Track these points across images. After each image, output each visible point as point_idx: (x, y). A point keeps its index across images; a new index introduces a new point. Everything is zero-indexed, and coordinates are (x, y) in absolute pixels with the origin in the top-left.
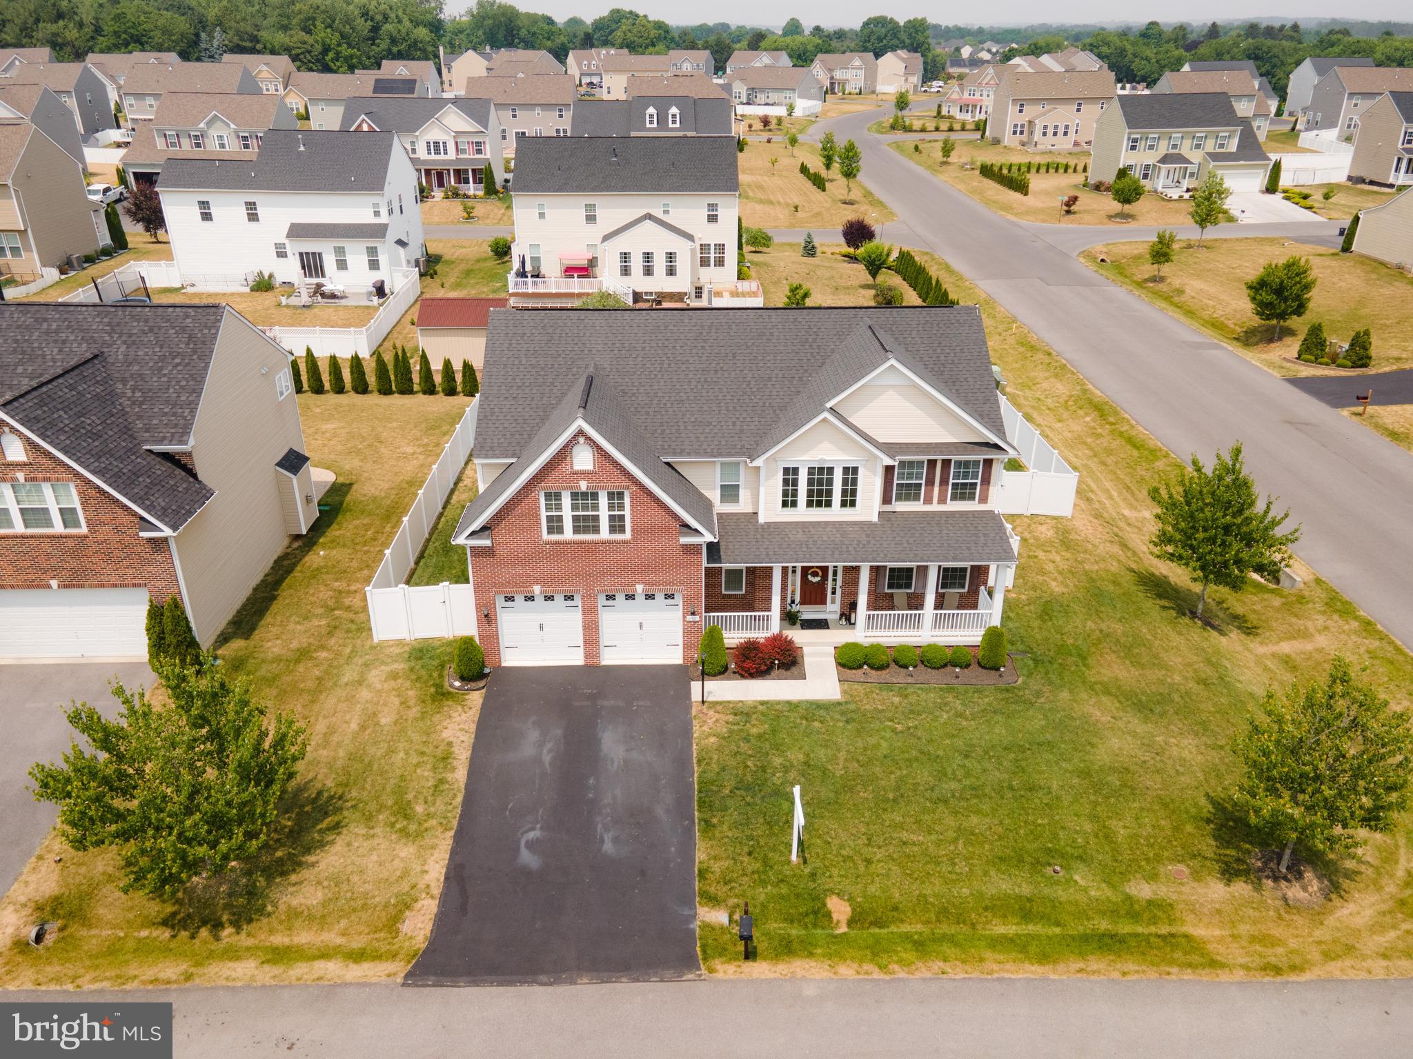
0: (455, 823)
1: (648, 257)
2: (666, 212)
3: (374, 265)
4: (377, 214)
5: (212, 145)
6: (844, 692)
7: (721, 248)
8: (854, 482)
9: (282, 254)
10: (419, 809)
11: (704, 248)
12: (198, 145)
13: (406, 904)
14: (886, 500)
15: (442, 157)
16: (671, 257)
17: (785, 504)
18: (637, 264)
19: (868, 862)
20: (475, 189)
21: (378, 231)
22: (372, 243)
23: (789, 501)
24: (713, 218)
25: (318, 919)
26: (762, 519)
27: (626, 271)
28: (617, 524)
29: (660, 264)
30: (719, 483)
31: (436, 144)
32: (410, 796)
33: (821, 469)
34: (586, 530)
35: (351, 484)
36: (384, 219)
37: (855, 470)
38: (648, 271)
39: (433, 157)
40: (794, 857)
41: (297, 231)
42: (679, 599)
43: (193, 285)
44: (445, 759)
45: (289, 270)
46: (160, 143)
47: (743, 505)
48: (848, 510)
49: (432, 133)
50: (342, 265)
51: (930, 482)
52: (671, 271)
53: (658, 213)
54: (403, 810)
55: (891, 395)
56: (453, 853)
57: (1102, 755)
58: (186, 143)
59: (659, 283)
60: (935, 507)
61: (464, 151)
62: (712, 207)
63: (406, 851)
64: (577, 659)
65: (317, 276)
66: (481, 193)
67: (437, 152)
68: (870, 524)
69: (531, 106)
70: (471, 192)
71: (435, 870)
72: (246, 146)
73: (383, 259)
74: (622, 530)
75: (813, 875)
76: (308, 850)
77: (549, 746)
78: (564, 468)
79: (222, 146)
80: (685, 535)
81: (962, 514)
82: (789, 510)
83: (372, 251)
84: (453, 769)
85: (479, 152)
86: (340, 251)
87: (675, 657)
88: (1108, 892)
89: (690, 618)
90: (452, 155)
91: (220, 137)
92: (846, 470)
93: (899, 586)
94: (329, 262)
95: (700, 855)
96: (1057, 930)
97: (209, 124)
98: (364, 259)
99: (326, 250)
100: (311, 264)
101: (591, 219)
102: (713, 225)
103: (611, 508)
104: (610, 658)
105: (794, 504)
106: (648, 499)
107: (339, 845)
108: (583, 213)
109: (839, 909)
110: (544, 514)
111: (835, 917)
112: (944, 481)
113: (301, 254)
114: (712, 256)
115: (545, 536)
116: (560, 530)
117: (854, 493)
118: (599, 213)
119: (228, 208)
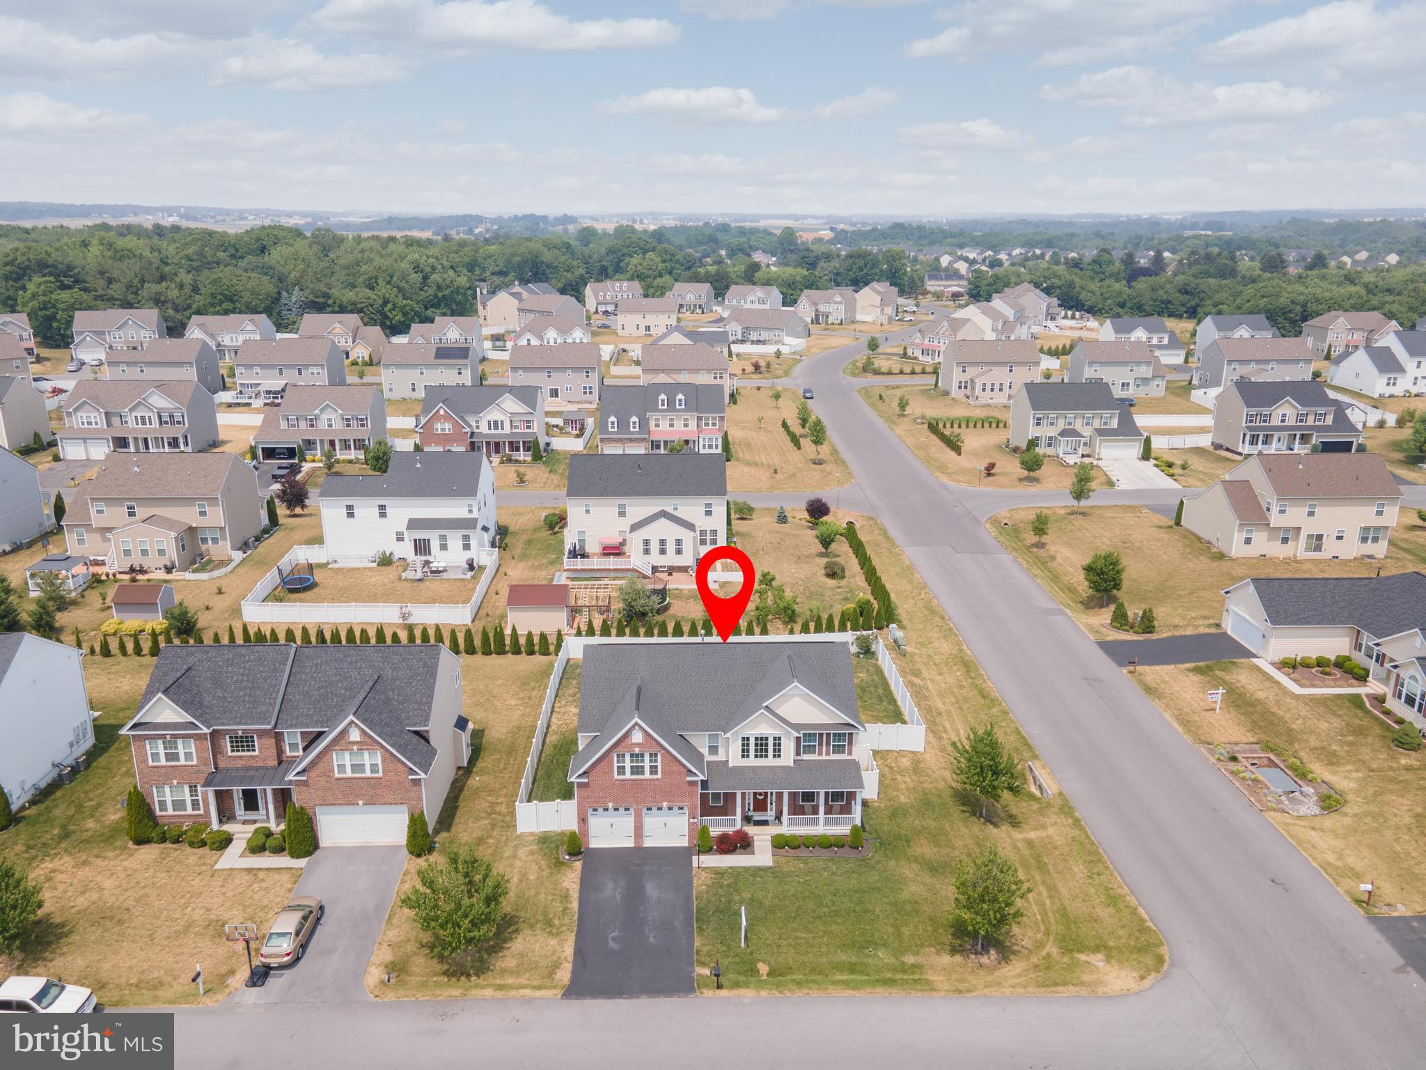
0: (575, 928)
1: (663, 542)
2: (676, 509)
3: (467, 547)
4: (470, 511)
5: (322, 425)
6: (774, 862)
7: (714, 532)
8: (780, 744)
9: (400, 539)
10: (557, 922)
11: (703, 533)
12: (312, 426)
13: (556, 966)
14: (798, 753)
15: (500, 431)
16: (679, 542)
17: (743, 756)
18: (655, 547)
19: (779, 946)
20: (524, 455)
21: (470, 524)
22: (466, 532)
23: (745, 753)
24: (708, 513)
25: (516, 973)
26: (731, 765)
27: (647, 552)
28: (653, 770)
29: (671, 547)
30: (707, 745)
31: (496, 423)
32: (551, 916)
33: (762, 739)
34: (637, 773)
35: (483, 730)
36: (475, 515)
37: (780, 739)
38: (663, 552)
39: (493, 431)
40: (743, 945)
41: (414, 524)
42: (686, 810)
43: (335, 562)
44: (566, 897)
45: (405, 550)
46: (283, 425)
47: (721, 757)
48: (777, 760)
49: (493, 414)
50: (444, 547)
51: (821, 744)
52: (679, 552)
53: (670, 509)
54: (549, 923)
55: (797, 699)
56: (576, 943)
57: (905, 895)
58: (303, 424)
59: (671, 560)
60: (824, 757)
61: (517, 427)
62: (709, 505)
63: (553, 942)
64: (630, 843)
65: (425, 554)
66: (529, 459)
67: (496, 427)
68: (789, 767)
69: (564, 369)
70: (521, 458)
71: (569, 950)
72: (348, 425)
73: (473, 543)
74: (656, 773)
75: (751, 953)
76: (505, 942)
77: (619, 890)
78: (628, 742)
79: (330, 425)
80: (689, 776)
81: (839, 761)
82: (745, 760)
83: (466, 538)
84: (571, 902)
85: (529, 427)
86: (443, 538)
87: (684, 843)
88: (893, 960)
89: (692, 820)
90: (507, 430)
91: (330, 420)
92: (775, 739)
93: (808, 801)
94: (435, 545)
95: (697, 944)
96: (866, 978)
97: (322, 411)
98: (461, 543)
99: (433, 537)
100: (422, 547)
101: (622, 514)
102: (708, 517)
103: (651, 761)
104: (648, 843)
105: (748, 756)
106: (670, 757)
107: (520, 939)
108: (617, 510)
109: (763, 968)
110: (616, 765)
111: (761, 972)
112: (828, 744)
113: (415, 541)
114: (708, 538)
115: (616, 777)
116: (624, 773)
117: (779, 751)
118: (628, 510)
119: (366, 509)
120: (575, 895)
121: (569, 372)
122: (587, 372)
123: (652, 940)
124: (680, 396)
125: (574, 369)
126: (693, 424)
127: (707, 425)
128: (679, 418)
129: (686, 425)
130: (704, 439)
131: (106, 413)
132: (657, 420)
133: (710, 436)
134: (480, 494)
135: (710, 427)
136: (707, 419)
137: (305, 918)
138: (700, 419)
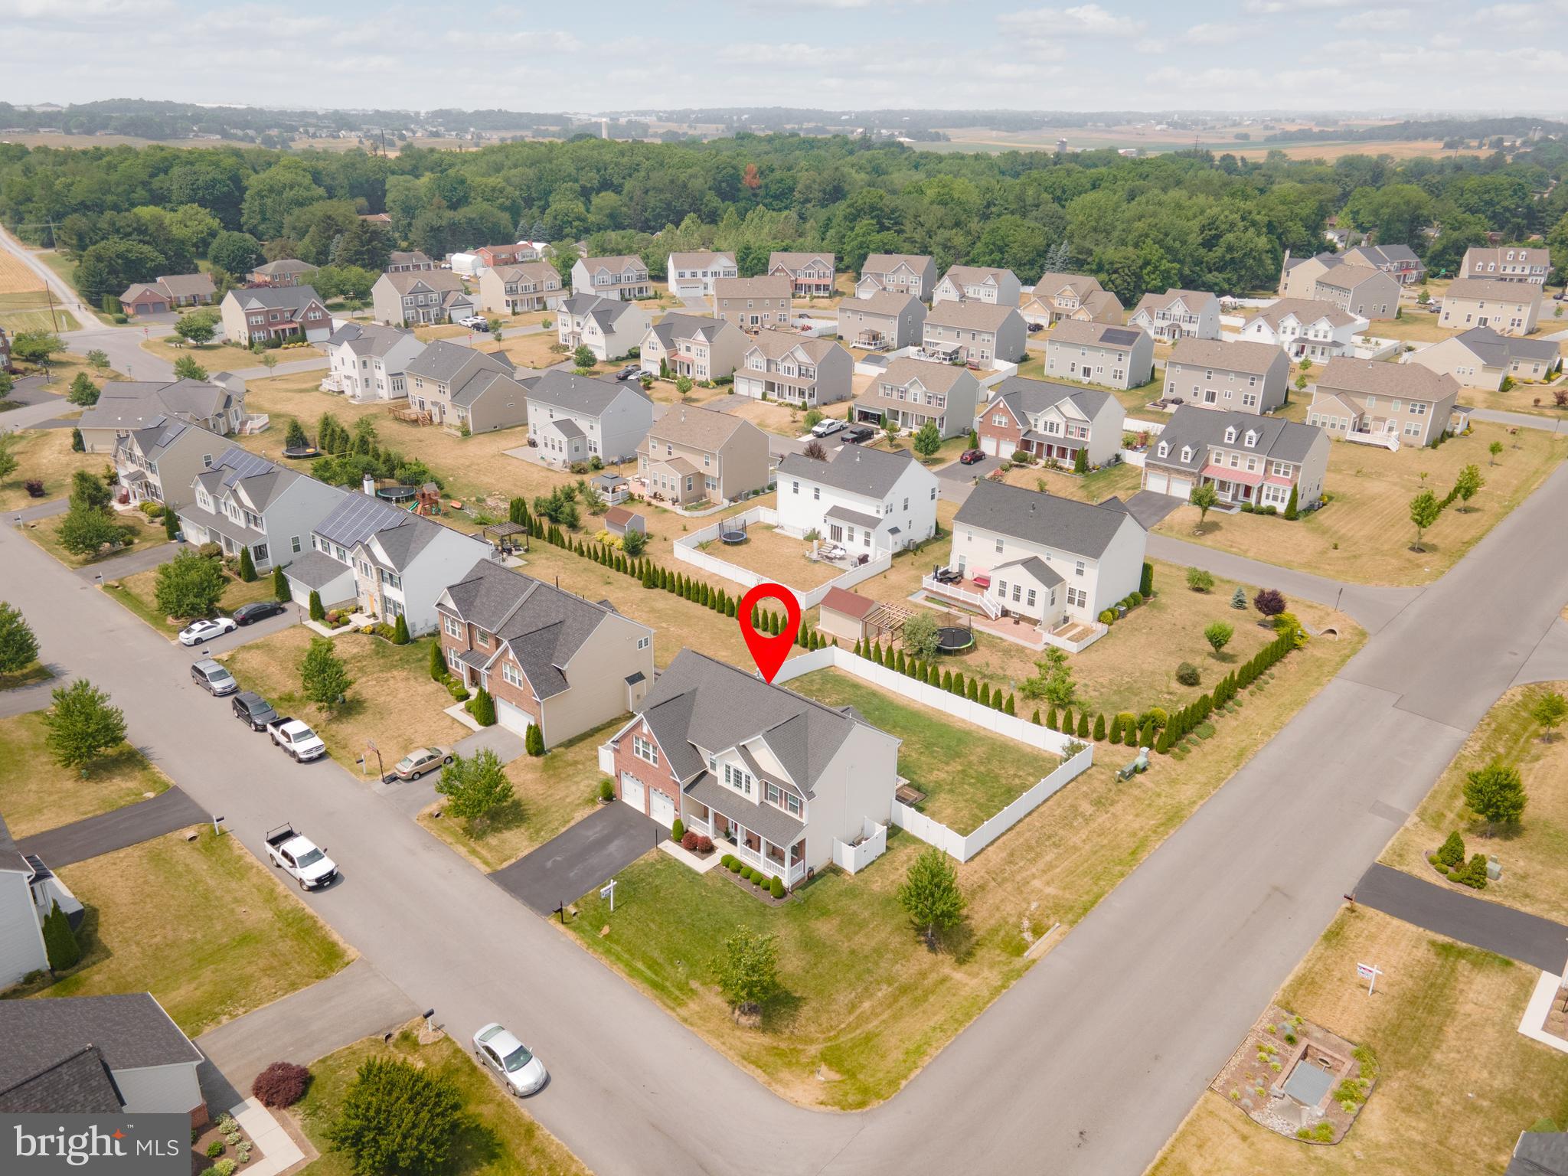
0: (546, 843)
1: (1018, 589)
2: (1048, 559)
3: (867, 543)
4: (878, 512)
5: (910, 398)
6: (710, 873)
7: (1082, 594)
8: (749, 783)
9: (824, 522)
10: (542, 833)
11: (1071, 591)
12: (901, 397)
13: (509, 857)
14: (766, 798)
15: (1053, 434)
16: (1032, 593)
17: (726, 780)
18: (1010, 591)
20: (1070, 464)
21: (871, 522)
22: (868, 530)
23: (728, 778)
24: (1080, 572)
26: (719, 783)
27: (1002, 593)
28: (655, 760)
29: (1024, 596)
31: (1052, 424)
32: (545, 828)
33: (738, 772)
34: (647, 758)
36: (881, 516)
37: (749, 778)
38: (1017, 598)
39: (1048, 433)
41: (836, 512)
42: (673, 802)
43: (782, 527)
44: (567, 822)
45: (826, 532)
46: (881, 392)
48: (747, 793)
49: (1051, 416)
50: (851, 538)
52: (1031, 603)
53: (1044, 558)
54: (538, 832)
55: (764, 748)
56: (535, 850)
58: (895, 395)
59: (1021, 608)
60: (783, 810)
61: (1071, 433)
62: (1081, 564)
63: (526, 843)
64: (640, 808)
65: (837, 540)
66: (1073, 468)
67: (1051, 430)
69: (1226, 372)
70: (1066, 466)
71: (526, 852)
72: (929, 403)
73: (872, 540)
74: (656, 763)
75: (610, 916)
76: (507, 829)
77: (597, 835)
78: (640, 729)
79: (915, 400)
81: (794, 818)
82: (729, 784)
83: (868, 535)
84: (565, 826)
85: (1083, 436)
86: (851, 530)
87: (671, 827)
88: (684, 978)
89: (677, 811)
90: (1061, 434)
91: (915, 394)
94: (845, 534)
97: (911, 385)
98: (863, 538)
99: (845, 526)
100: (836, 533)
101: (999, 549)
102: (1079, 577)
103: (653, 752)
104: (652, 815)
107: (514, 832)
108: (995, 545)
109: (606, 930)
110: (635, 743)
111: (601, 932)
112: (786, 800)
113: (833, 525)
114: (1077, 598)
115: (635, 754)
116: (639, 753)
117: (749, 788)
118: (1005, 547)
119: (807, 488)
120: (572, 823)
121: (1232, 376)
122: (1253, 379)
123: (572, 874)
124: (1251, 433)
125: (1239, 374)
126: (1259, 468)
127: (1278, 472)
128: (1244, 457)
129: (1251, 467)
130: (1269, 488)
131: (768, 360)
132: (1219, 454)
133: (1277, 486)
134: (889, 497)
135: (1281, 475)
136: (1278, 465)
137: (431, 758)
138: (1269, 463)
